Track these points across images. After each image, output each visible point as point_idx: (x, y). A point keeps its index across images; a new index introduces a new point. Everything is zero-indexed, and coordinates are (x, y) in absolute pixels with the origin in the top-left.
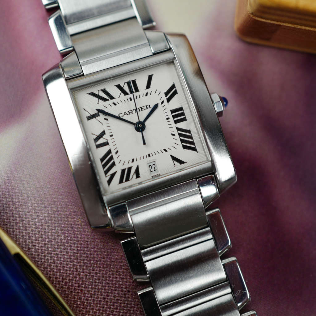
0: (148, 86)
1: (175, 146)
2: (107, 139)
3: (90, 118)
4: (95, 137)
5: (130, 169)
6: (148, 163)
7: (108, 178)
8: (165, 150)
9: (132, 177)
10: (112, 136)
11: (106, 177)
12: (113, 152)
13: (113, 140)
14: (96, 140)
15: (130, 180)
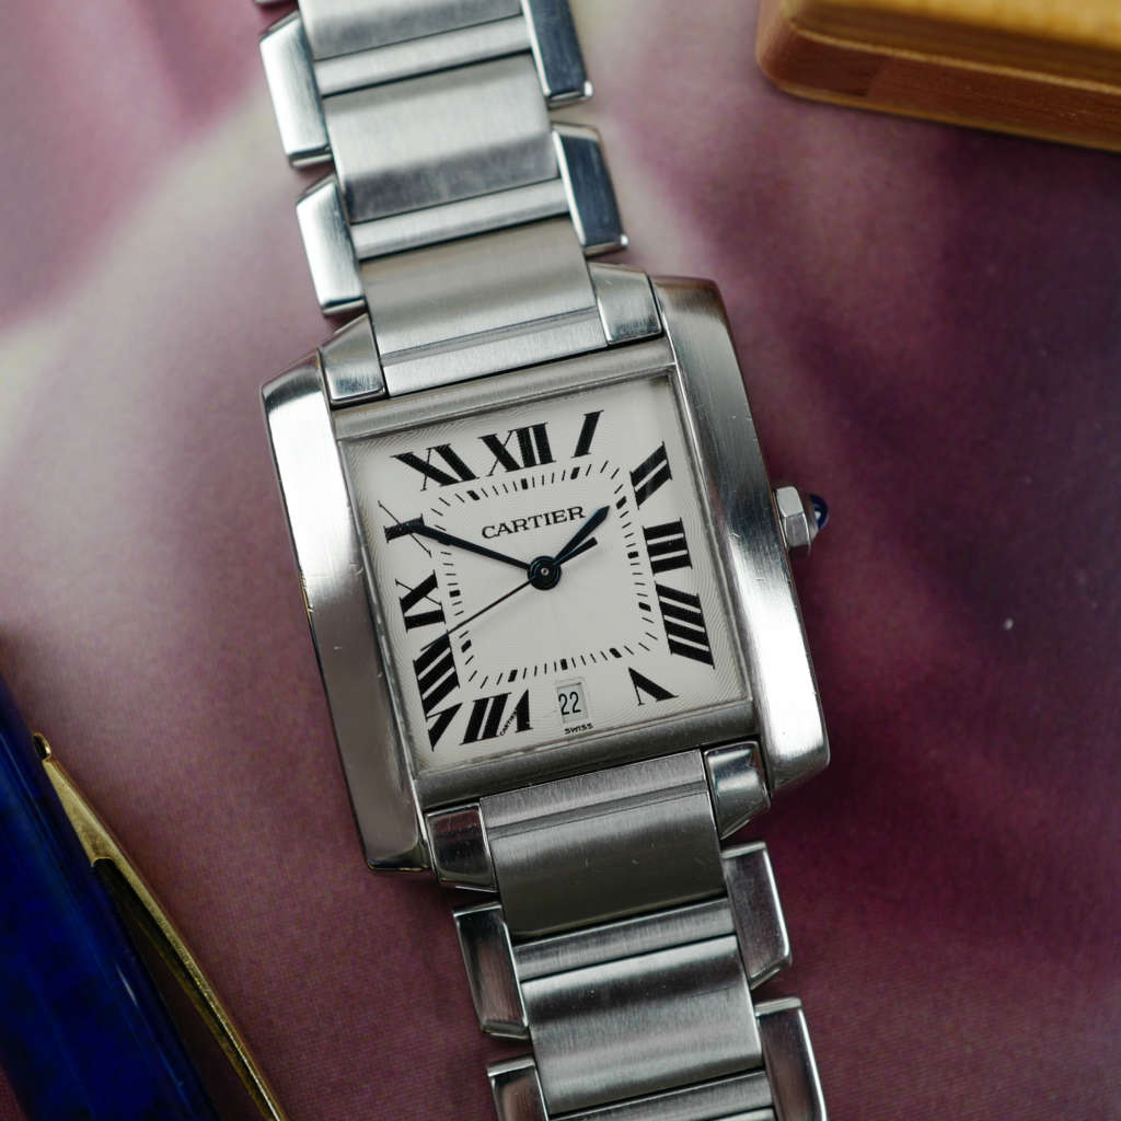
0: (583, 448)
1: (648, 641)
2: (440, 604)
3: (393, 533)
4: (405, 593)
5: (501, 701)
6: (558, 688)
7: (432, 722)
8: (615, 653)
9: (506, 726)
10: (455, 594)
11: (427, 718)
12: (456, 641)
13: (459, 608)
14: (407, 603)
15: (498, 733)
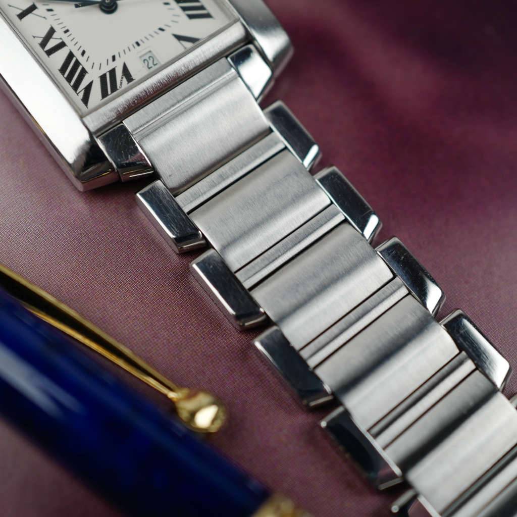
1: (175, 19)
2: (61, 39)
3: (22, 16)
4: (40, 40)
5: (113, 72)
6: (140, 57)
7: (81, 95)
8: (161, 30)
9: (121, 83)
10: (67, 31)
11: (78, 94)
12: (77, 54)
13: (71, 37)
14: (43, 44)
15: (118, 88)
